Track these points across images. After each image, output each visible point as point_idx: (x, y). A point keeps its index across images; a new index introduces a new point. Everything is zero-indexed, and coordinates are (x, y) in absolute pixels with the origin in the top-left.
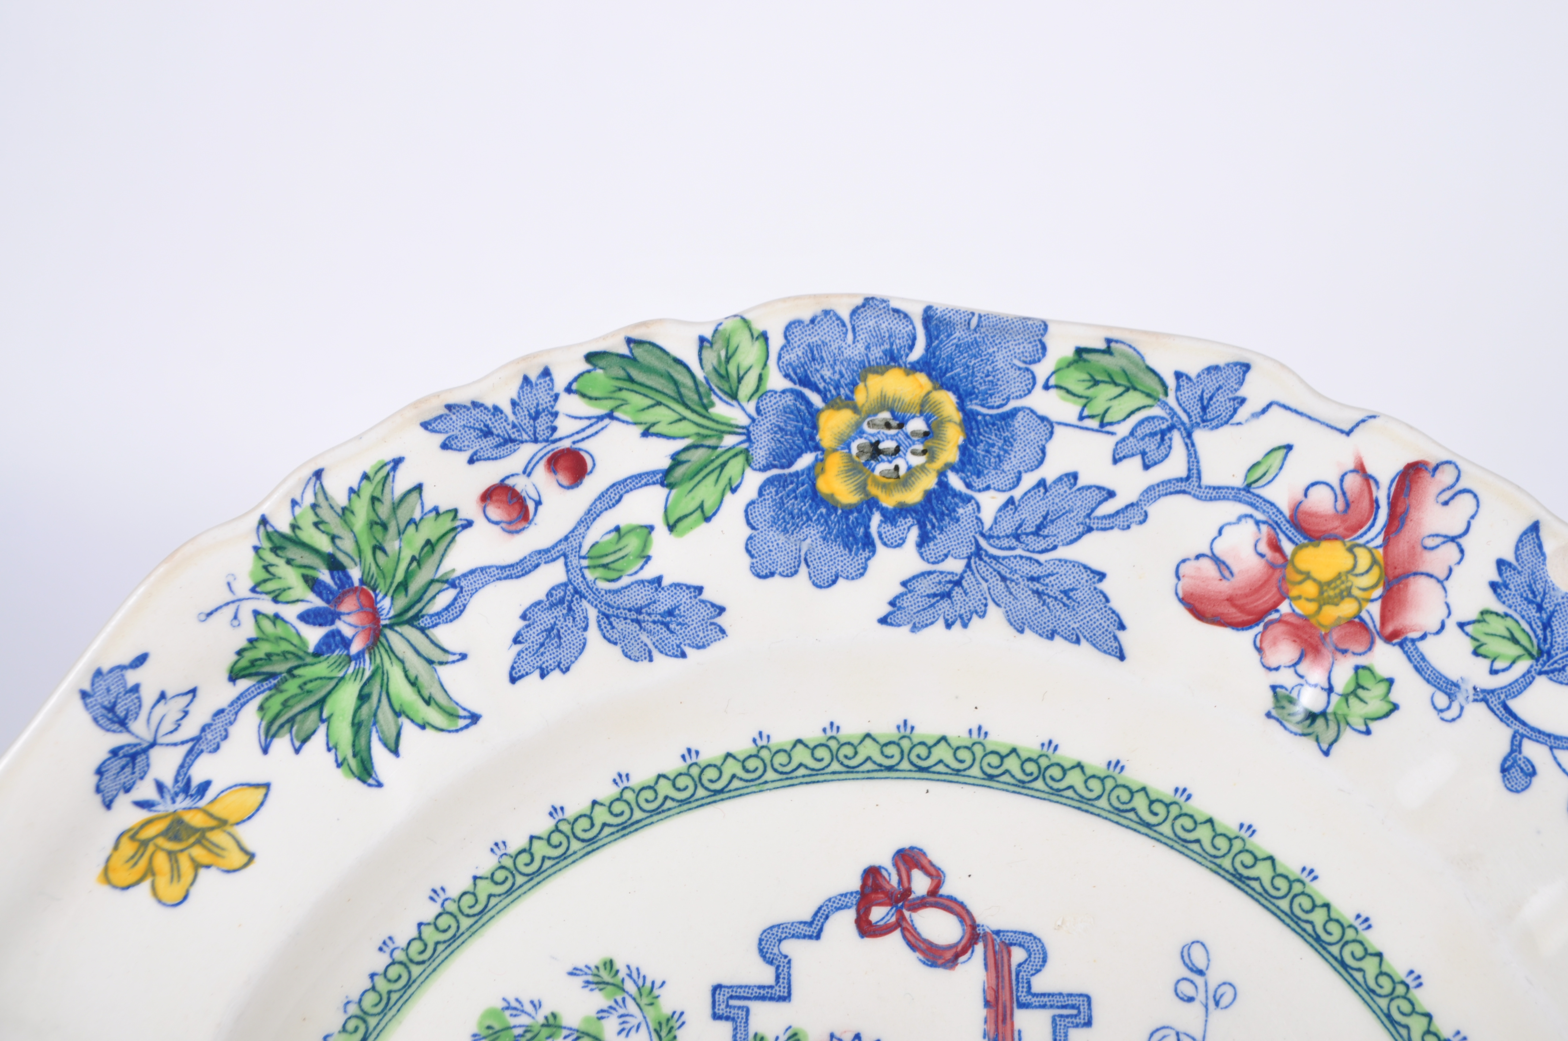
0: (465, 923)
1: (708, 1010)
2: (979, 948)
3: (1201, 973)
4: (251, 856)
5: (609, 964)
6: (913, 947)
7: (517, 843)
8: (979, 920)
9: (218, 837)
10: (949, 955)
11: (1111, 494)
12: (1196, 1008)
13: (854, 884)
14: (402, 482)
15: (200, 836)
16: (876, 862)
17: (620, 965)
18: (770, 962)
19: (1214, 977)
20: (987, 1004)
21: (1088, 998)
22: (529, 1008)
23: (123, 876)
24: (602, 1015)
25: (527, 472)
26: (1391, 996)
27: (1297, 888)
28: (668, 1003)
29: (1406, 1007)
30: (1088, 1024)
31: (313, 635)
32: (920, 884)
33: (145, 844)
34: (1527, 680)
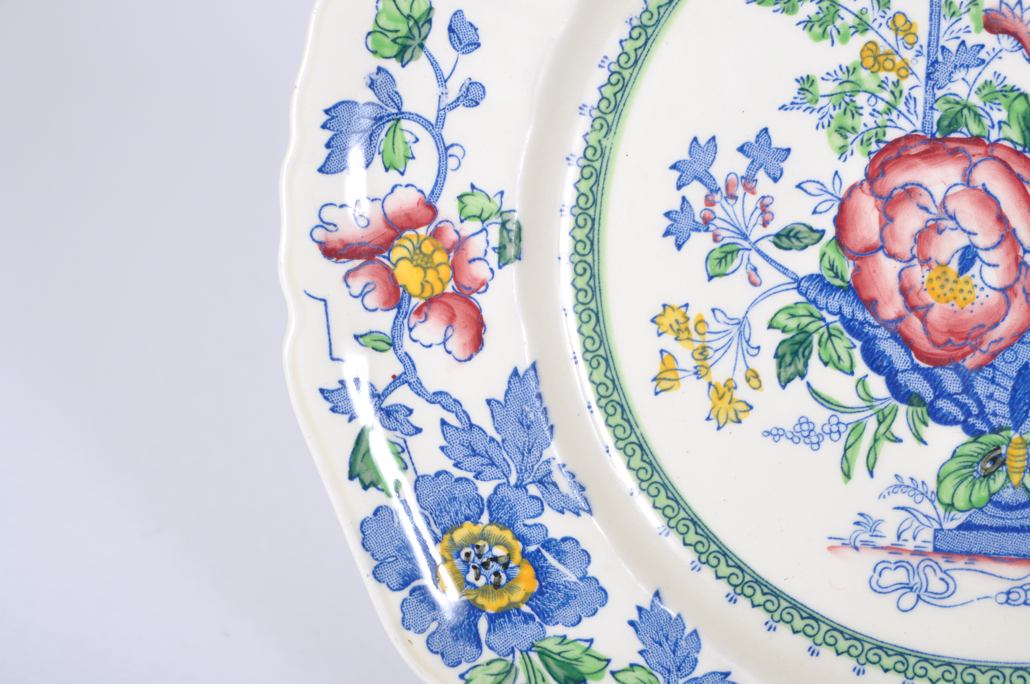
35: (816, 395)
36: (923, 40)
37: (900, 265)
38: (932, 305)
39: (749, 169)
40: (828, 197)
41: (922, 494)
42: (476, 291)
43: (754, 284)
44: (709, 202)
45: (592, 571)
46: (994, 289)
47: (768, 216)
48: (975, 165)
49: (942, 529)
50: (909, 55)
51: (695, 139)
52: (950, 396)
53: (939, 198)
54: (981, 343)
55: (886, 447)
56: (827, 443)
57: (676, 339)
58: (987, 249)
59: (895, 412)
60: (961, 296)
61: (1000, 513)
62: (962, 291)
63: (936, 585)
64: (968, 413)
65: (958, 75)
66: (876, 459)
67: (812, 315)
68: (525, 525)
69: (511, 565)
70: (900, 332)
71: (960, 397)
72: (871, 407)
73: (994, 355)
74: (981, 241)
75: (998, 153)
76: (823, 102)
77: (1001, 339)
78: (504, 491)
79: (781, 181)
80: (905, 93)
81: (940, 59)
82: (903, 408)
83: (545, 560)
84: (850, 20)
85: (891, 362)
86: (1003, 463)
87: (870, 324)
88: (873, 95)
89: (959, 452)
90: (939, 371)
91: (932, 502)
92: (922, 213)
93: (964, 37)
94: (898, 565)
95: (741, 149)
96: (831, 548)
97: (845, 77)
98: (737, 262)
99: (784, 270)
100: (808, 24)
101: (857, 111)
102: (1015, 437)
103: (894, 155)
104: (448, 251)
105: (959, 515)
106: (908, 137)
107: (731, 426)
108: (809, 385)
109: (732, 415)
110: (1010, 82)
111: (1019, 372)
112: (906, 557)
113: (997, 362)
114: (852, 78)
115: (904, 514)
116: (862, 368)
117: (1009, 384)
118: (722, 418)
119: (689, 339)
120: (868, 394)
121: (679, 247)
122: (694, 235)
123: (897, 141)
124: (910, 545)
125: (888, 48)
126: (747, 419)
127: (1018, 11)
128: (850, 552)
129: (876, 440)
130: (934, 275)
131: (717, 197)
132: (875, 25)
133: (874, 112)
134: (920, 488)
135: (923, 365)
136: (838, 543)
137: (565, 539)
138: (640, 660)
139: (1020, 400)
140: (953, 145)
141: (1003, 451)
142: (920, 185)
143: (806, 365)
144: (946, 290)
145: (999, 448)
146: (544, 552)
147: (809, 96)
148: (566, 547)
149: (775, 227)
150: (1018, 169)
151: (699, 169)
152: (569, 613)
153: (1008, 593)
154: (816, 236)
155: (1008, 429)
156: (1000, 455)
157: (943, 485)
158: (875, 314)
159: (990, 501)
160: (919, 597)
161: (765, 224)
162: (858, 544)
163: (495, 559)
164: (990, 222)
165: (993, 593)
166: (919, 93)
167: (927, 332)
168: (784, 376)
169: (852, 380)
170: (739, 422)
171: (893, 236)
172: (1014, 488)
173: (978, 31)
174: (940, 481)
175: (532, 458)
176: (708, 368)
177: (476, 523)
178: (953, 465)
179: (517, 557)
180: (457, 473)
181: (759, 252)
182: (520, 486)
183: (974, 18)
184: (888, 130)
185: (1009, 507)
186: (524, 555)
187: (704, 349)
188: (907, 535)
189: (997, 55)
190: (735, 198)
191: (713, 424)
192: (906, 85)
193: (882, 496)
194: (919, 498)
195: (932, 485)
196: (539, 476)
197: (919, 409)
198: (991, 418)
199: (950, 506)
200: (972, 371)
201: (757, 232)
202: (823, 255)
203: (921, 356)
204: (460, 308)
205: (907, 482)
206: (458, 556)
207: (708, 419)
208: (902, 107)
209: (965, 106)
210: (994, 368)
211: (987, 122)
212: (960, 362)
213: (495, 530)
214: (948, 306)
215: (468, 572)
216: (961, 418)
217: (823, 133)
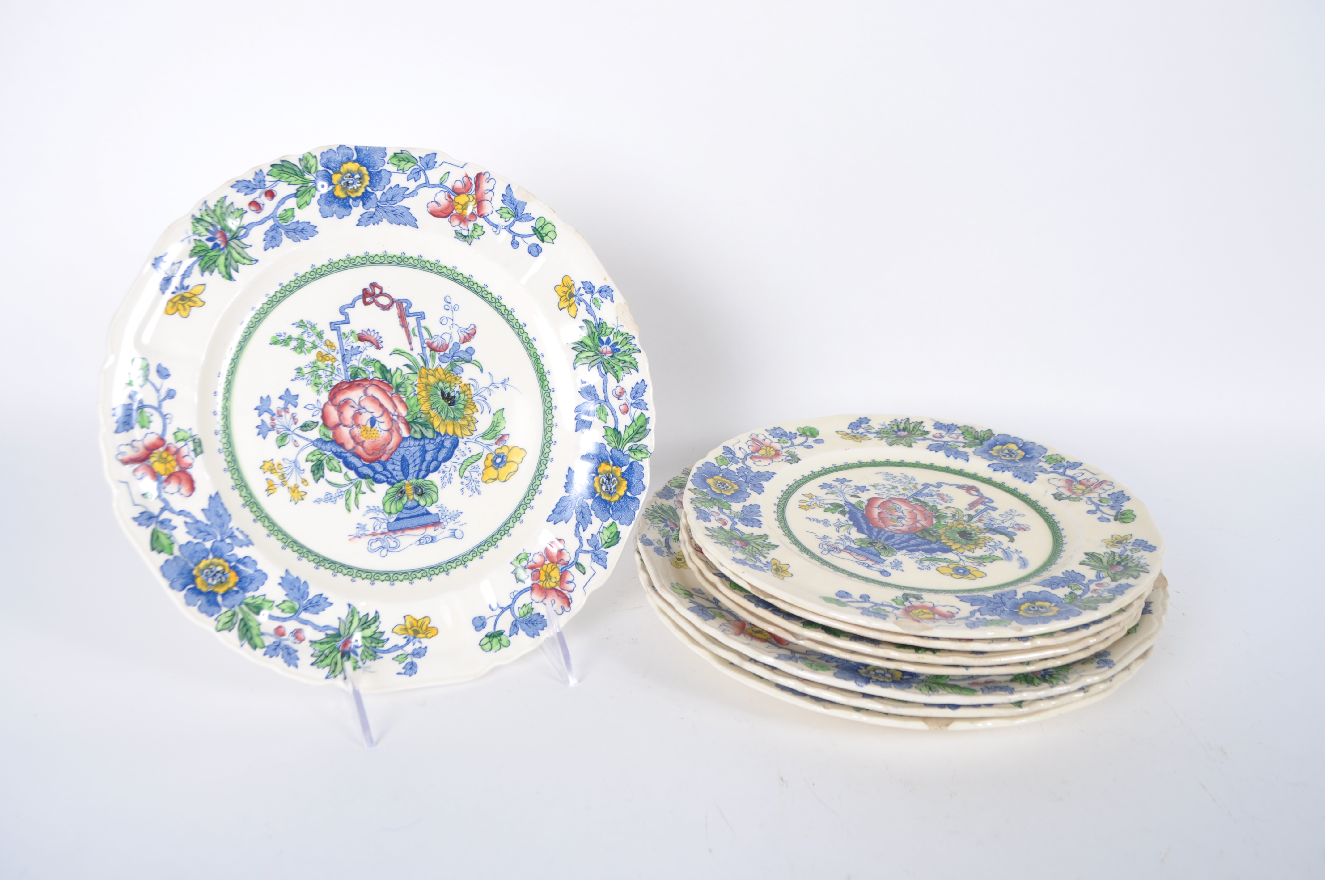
0: (262, 316)
1: (329, 329)
2: (395, 304)
3: (449, 303)
4: (204, 302)
5: (302, 321)
6: (378, 306)
7: (272, 294)
8: (393, 298)
9: (194, 299)
10: (388, 307)
11: (408, 189)
12: (450, 311)
13: (361, 293)
14: (228, 202)
15: (189, 299)
16: (365, 287)
17: (305, 321)
18: (343, 315)
19: (453, 304)
20: (399, 317)
21: (423, 313)
22: (283, 335)
23: (171, 311)
24: (303, 333)
25: (260, 197)
26: (495, 303)
27: (469, 280)
28: (319, 328)
29: (499, 305)
30: (425, 319)
31: (210, 244)
32: (377, 291)
33: (175, 303)
34: (514, 222)
35: (330, 483)
36: (338, 348)
37: (349, 429)
38: (364, 441)
39: (285, 405)
40: (317, 409)
41: (379, 511)
42: (187, 468)
43: (297, 446)
44: (273, 420)
45: (259, 567)
46: (385, 431)
47: (296, 420)
48: (367, 388)
49: (389, 522)
50: (334, 354)
51: (262, 398)
52: (379, 473)
53: (357, 402)
54: (385, 451)
55: (361, 497)
56: (338, 500)
57: (272, 473)
58: (379, 417)
59: (361, 482)
60: (374, 436)
61: (409, 511)
62: (374, 434)
63: (393, 544)
64: (387, 478)
65: (353, 358)
66: (358, 502)
67: (321, 454)
68: (228, 555)
69: (226, 573)
70: (355, 453)
71: (383, 472)
72: (351, 483)
73: (391, 454)
74: (376, 414)
75: (374, 382)
76: (307, 376)
77: (392, 448)
78: (216, 544)
79: (298, 407)
80: (336, 367)
81: (346, 353)
82: (363, 481)
83: (239, 568)
84: (310, 345)
85: (354, 465)
86: (405, 493)
87: (344, 452)
88: (324, 370)
89: (388, 492)
90: (373, 464)
91: (383, 513)
92: (352, 408)
93: (352, 344)
94: (377, 540)
95: (280, 398)
96: (350, 540)
97: (312, 365)
98: (288, 440)
99: (307, 439)
100: (295, 349)
101: (320, 377)
102: (406, 482)
103: (337, 390)
104: (173, 455)
105: (394, 515)
106: (341, 383)
107: (300, 502)
108: (326, 480)
109: (300, 498)
110: (372, 358)
111: (402, 458)
112: (379, 536)
113: (393, 457)
114: (315, 365)
115: (374, 520)
116: (345, 469)
117: (399, 464)
118: (296, 499)
119: (276, 472)
120: (349, 478)
121: (264, 438)
122: (269, 433)
123: (337, 385)
124: (379, 531)
125: (326, 353)
126: (306, 497)
127: (369, 333)
128: (357, 539)
129: (356, 495)
130: (362, 430)
131: (275, 417)
132: (319, 345)
133: (326, 376)
134: (377, 509)
135: (367, 463)
136: (352, 537)
137: (245, 557)
138: (286, 598)
139: (405, 468)
140: (358, 383)
141: (404, 488)
142: (349, 399)
143: (323, 473)
144: (368, 434)
145: (402, 487)
146: (238, 564)
147: (301, 374)
148: (246, 560)
149: (300, 424)
150: (382, 387)
151: (265, 408)
152: (253, 586)
153: (420, 540)
154: (316, 424)
155: (403, 480)
156: (403, 490)
158: (344, 448)
159: (404, 508)
160: (388, 550)
161: (296, 423)
162: (360, 536)
163: (218, 572)
164: (377, 407)
165: (414, 542)
166: (341, 367)
167: (365, 451)
168: (317, 478)
169: (342, 475)
170: (303, 499)
171: (344, 419)
172: (411, 501)
173: (356, 342)
174: (384, 505)
175: (224, 529)
176: (286, 481)
177: (207, 559)
178: (387, 498)
179: (227, 570)
180: (196, 541)
181: (296, 434)
182: (222, 540)
183: (354, 337)
184: (333, 382)
185: (411, 509)
186: (231, 568)
187: (283, 475)
188: (377, 528)
189: (365, 349)
190: (282, 416)
191: (293, 503)
192: (336, 364)
193: (364, 515)
194: (378, 513)
195: (381, 507)
196: (229, 534)
197: (369, 480)
198: (396, 477)
199: (390, 513)
200: (385, 462)
201: (293, 427)
202: (320, 431)
203: (365, 460)
204: (183, 476)
205: (372, 508)
206: (203, 574)
207: (291, 501)
208: (336, 372)
209: (359, 368)
210: (393, 459)
211: (367, 372)
212: (380, 459)
213: (216, 561)
214: (370, 440)
215: (207, 580)
216: (385, 480)
217: (309, 387)
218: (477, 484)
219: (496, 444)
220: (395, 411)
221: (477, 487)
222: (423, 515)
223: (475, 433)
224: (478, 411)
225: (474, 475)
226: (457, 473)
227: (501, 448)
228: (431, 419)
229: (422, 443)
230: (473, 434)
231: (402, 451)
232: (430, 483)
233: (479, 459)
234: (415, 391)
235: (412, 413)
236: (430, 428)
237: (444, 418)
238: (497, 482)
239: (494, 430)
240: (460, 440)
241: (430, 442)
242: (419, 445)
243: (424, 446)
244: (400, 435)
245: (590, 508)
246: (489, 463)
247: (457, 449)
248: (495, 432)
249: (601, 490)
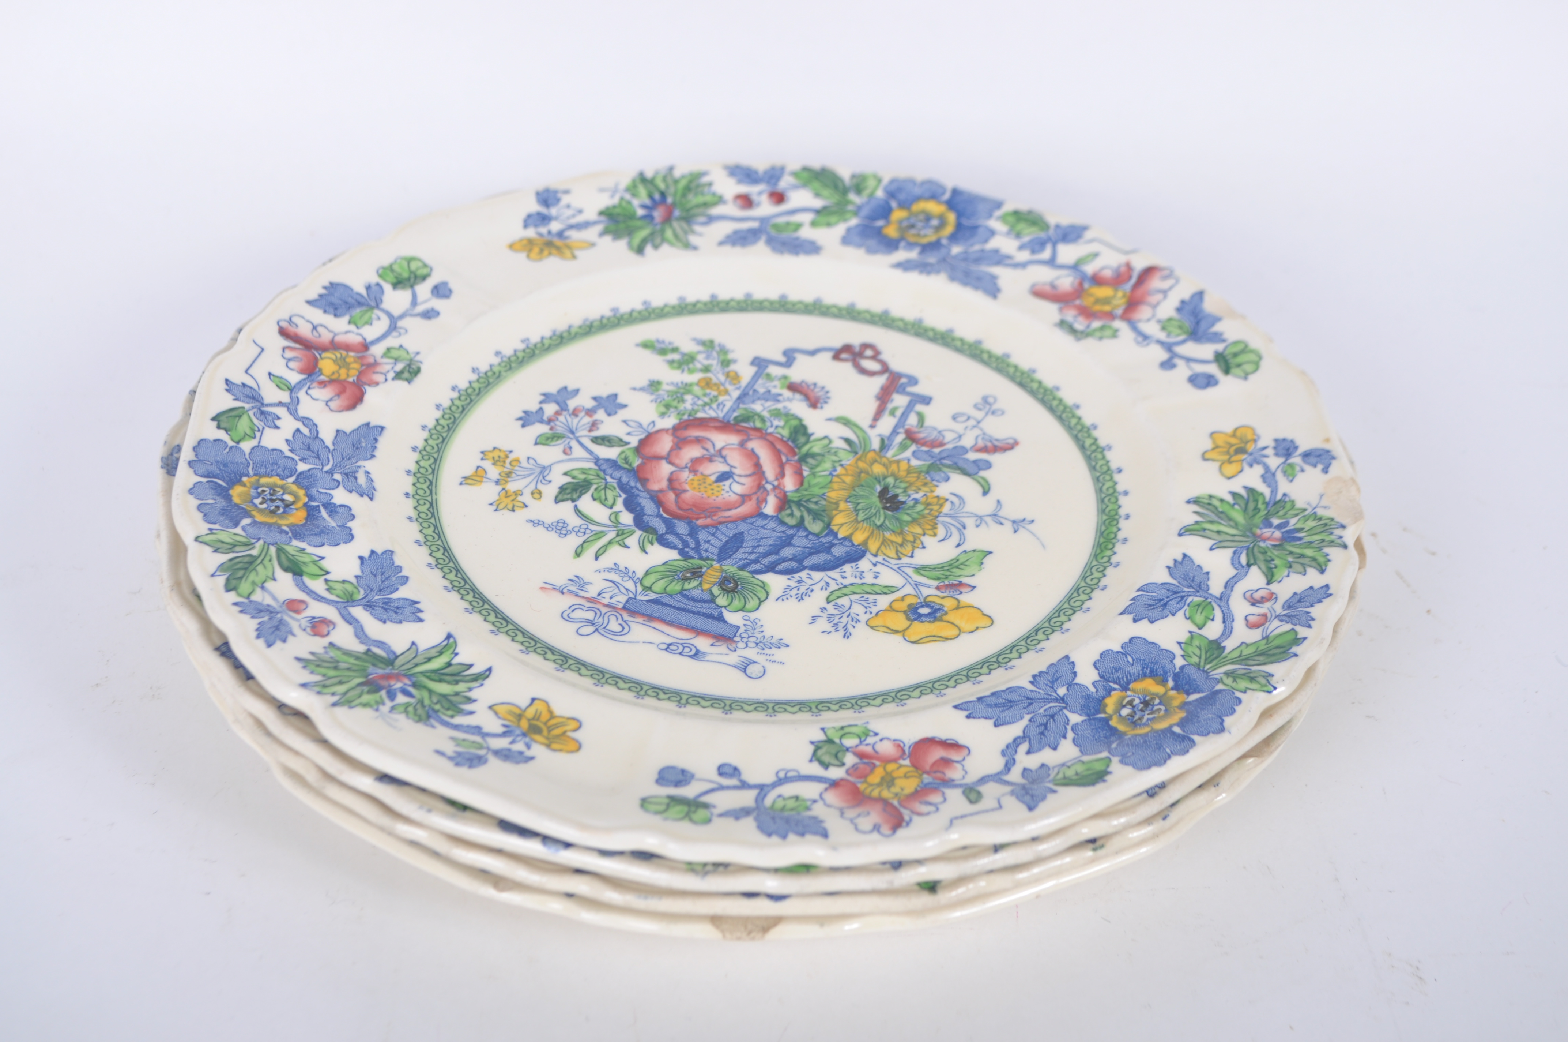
0: (653, 315)
1: (749, 362)
2: (887, 374)
3: (989, 404)
4: (575, 258)
5: (711, 341)
6: (856, 368)
7: (691, 300)
8: (891, 367)
9: (565, 250)
10: (871, 373)
11: (1012, 258)
12: (982, 412)
13: (839, 346)
14: (705, 179)
15: (557, 248)
16: (852, 343)
17: (716, 342)
18: (786, 357)
19: (995, 407)
20: (882, 389)
21: (931, 398)
22: (667, 343)
23: (517, 248)
24: (699, 352)
26: (1080, 431)
27: (1049, 391)
28: (732, 356)
29: (1086, 435)
30: (927, 404)
31: (640, 212)
32: (869, 353)
33: (532, 242)
34: (1183, 340)
35: (578, 511)
36: (743, 384)
37: (675, 469)
38: (687, 491)
39: (594, 407)
40: (641, 429)
41: (630, 577)
42: (368, 385)
43: (566, 454)
44: (558, 413)
45: (351, 525)
46: (737, 494)
47: (594, 428)
48: (751, 439)
49: (635, 599)
50: (730, 387)
51: (565, 387)
52: (677, 535)
53: (718, 447)
54: (714, 515)
55: (615, 548)
56: (572, 536)
57: (494, 464)
58: (740, 476)
59: (632, 532)
60: (710, 492)
61: (686, 601)
62: (713, 489)
63: (614, 627)
64: (686, 546)
65: (759, 402)
66: (604, 552)
67: (598, 476)
68: (318, 491)
69: (293, 507)
70: (657, 497)
71: (684, 537)
72: (615, 527)
73: (720, 523)
74: (737, 471)
75: (769, 438)
76: (662, 392)
77: (729, 517)
78: (315, 472)
79: (613, 417)
80: (719, 401)
81: (751, 393)
82: (639, 533)
83: (320, 512)
84: (700, 367)
85: (642, 510)
86: (701, 576)
87: (638, 489)
88: (697, 397)
89: (670, 563)
90: (675, 521)
91: (635, 583)
92: (703, 450)
93: (772, 389)
94: (590, 609)
95: (594, 398)
96: (542, 588)
97: (682, 386)
98: (559, 442)
99: (591, 453)
100: (671, 362)
101: (682, 401)
102: (716, 565)
103: (697, 423)
104: (362, 365)
105: (653, 594)
106: (711, 419)
107: (505, 512)
108: (576, 506)
109: (510, 507)
110: (792, 412)
111: (735, 535)
112: (598, 606)
113: (720, 527)
114: (687, 388)
115: (609, 584)
116: (619, 506)
117: (725, 539)
118: (502, 507)
119: (502, 466)
120: (617, 520)
121: (524, 426)
122: (538, 424)
123: (703, 418)
124: (605, 601)
125: (718, 382)
126: (520, 511)
127: (812, 387)
128: (558, 595)
129: (610, 543)
130: (696, 478)
131: (564, 413)
132: (715, 372)
133: (694, 404)
134: (630, 574)
135: (665, 515)
136: (550, 587)
137: (343, 506)
138: (354, 581)
139: (729, 548)
140: (740, 428)
141: (704, 570)
142: (708, 439)
143: (579, 497)
144: (702, 487)
145: (701, 568)
146: (322, 509)
147: (654, 388)
148: (341, 509)
149: (595, 434)
150: (780, 447)
151: (560, 399)
152: (318, 540)
153: (670, 645)
154: (623, 444)
155: (714, 560)
156: (701, 572)
157: (648, 577)
158: (643, 485)
159: (680, 593)
160: (597, 630)
161: (590, 431)
162: (565, 591)
163: (282, 500)
164: (748, 465)
165: (657, 642)
166: (729, 403)
167: (677, 502)
168: (561, 498)
169: (609, 511)
170: (513, 511)
171: (677, 455)
172: (702, 591)
173: (782, 388)
174: (647, 574)
175: (348, 462)
176: (507, 482)
177: (283, 479)
178: (662, 568)
179: (298, 505)
180: (289, 454)
181: (578, 441)
182: (331, 472)
183: (782, 383)
184: (699, 413)
185: (694, 600)
186: (307, 506)
187: (510, 473)
188: (606, 595)
189: (789, 400)
190: (577, 416)
191: (493, 507)
192: (722, 398)
193: (598, 571)
194: (626, 578)
195: (640, 575)
196: (348, 471)
197: (651, 536)
198: (702, 552)
199: (648, 589)
200: (700, 526)
201: (582, 433)
202: (622, 453)
203: (667, 511)
204: (351, 389)
205: (622, 569)
206: (257, 488)
208: (714, 406)
209: (757, 415)
210: (718, 529)
211: (768, 424)
212: (694, 521)
213: (293, 488)
214: (698, 494)
215: (257, 498)
216: (680, 546)
217: (654, 405)
218: (854, 623)
219: (938, 588)
220: (777, 479)
221: (849, 627)
222: (710, 617)
223: (905, 560)
224: (935, 535)
225: (857, 609)
226: (825, 594)
227: (943, 598)
228: (834, 512)
229: (790, 532)
230: (900, 559)
231: (743, 527)
232: (762, 585)
233: (885, 593)
234: (835, 470)
235: (806, 493)
236: (823, 521)
237: (860, 518)
238: (898, 638)
239: (948, 570)
240: (868, 556)
241: (807, 536)
242: (783, 532)
243: (792, 537)
244: (759, 507)
245: (1069, 728)
246: (903, 606)
247: (853, 564)
248: (948, 573)
249: (1118, 711)
